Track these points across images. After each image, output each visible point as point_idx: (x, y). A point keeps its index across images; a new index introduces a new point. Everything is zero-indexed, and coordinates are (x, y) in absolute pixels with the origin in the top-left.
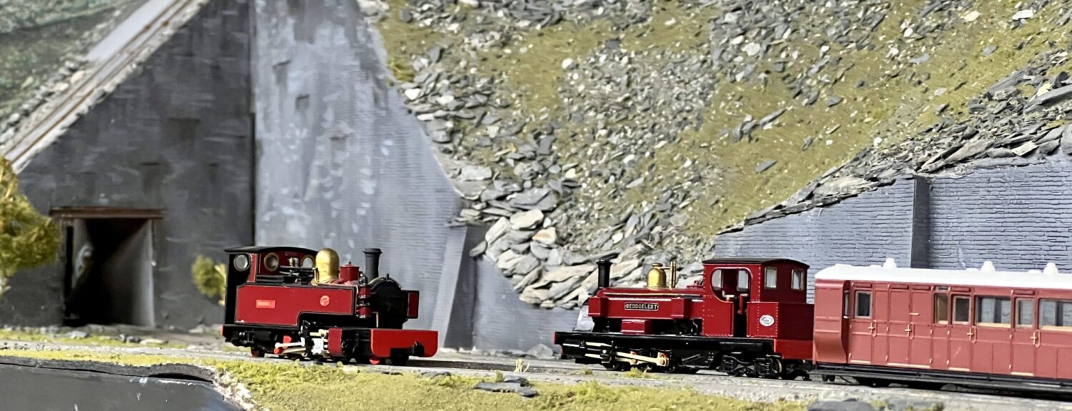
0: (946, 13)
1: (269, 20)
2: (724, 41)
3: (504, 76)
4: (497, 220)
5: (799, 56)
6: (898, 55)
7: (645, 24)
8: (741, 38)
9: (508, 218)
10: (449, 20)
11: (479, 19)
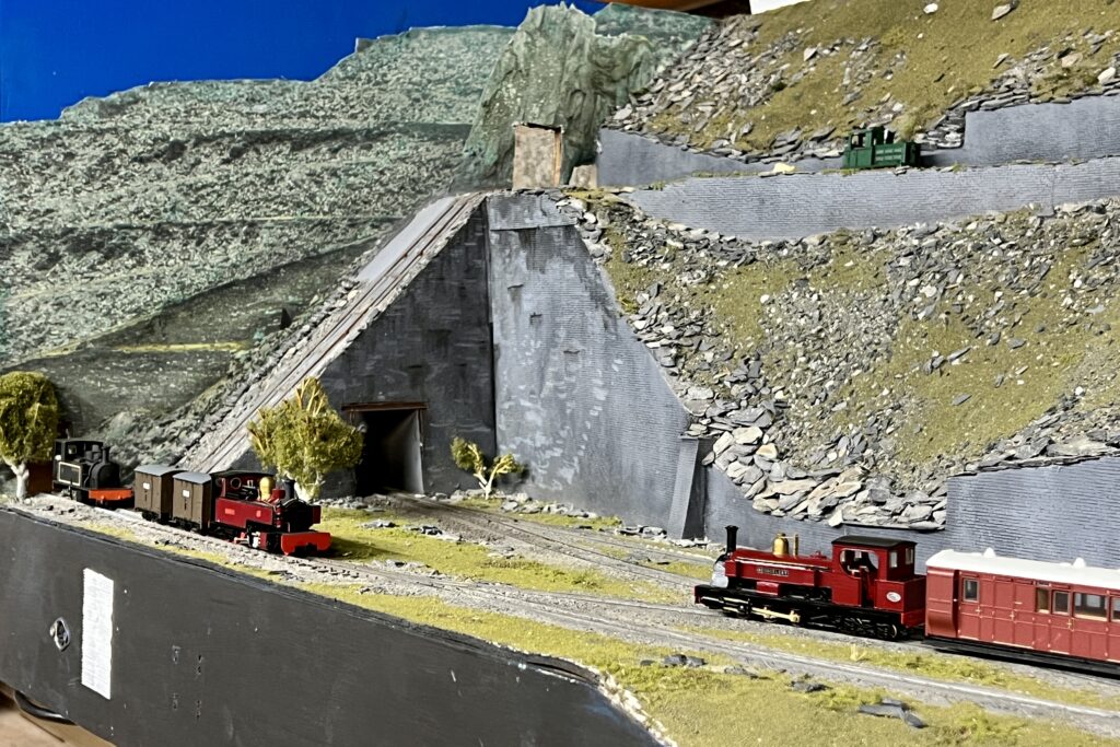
0: (1112, 267)
1: (502, 250)
2: (901, 282)
3: (712, 309)
4: (721, 435)
5: (975, 299)
6: (1073, 305)
7: (827, 265)
8: (916, 282)
9: (730, 432)
10: (662, 260)
11: (686, 260)
